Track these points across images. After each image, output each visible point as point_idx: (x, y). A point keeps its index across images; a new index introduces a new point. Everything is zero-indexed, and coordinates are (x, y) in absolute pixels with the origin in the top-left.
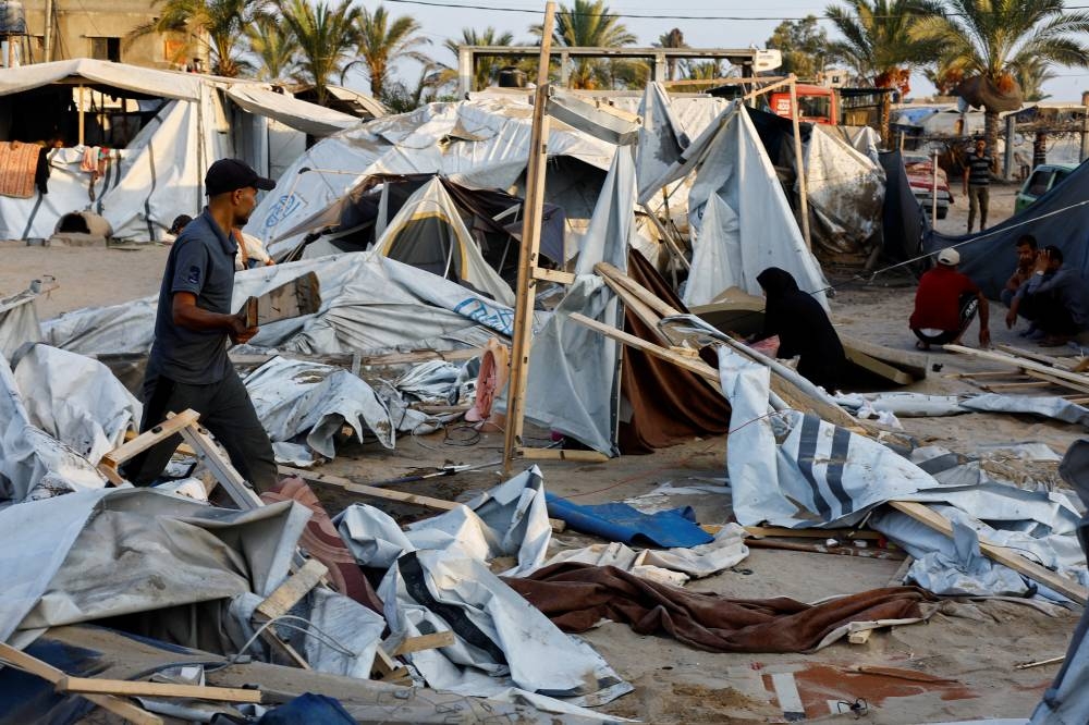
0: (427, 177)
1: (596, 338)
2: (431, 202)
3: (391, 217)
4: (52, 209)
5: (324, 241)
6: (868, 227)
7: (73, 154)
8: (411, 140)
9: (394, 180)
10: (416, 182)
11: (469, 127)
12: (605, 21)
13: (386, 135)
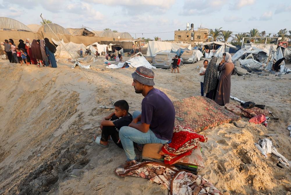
0: (250, 53)
1: (272, 63)
2: (251, 55)
3: (246, 57)
4: (210, 56)
5: (240, 59)
6: (289, 58)
7: (212, 50)
8: (249, 50)
9: (247, 53)
10: (249, 54)
11: (254, 49)
12: (257, 32)
13: (246, 49)
